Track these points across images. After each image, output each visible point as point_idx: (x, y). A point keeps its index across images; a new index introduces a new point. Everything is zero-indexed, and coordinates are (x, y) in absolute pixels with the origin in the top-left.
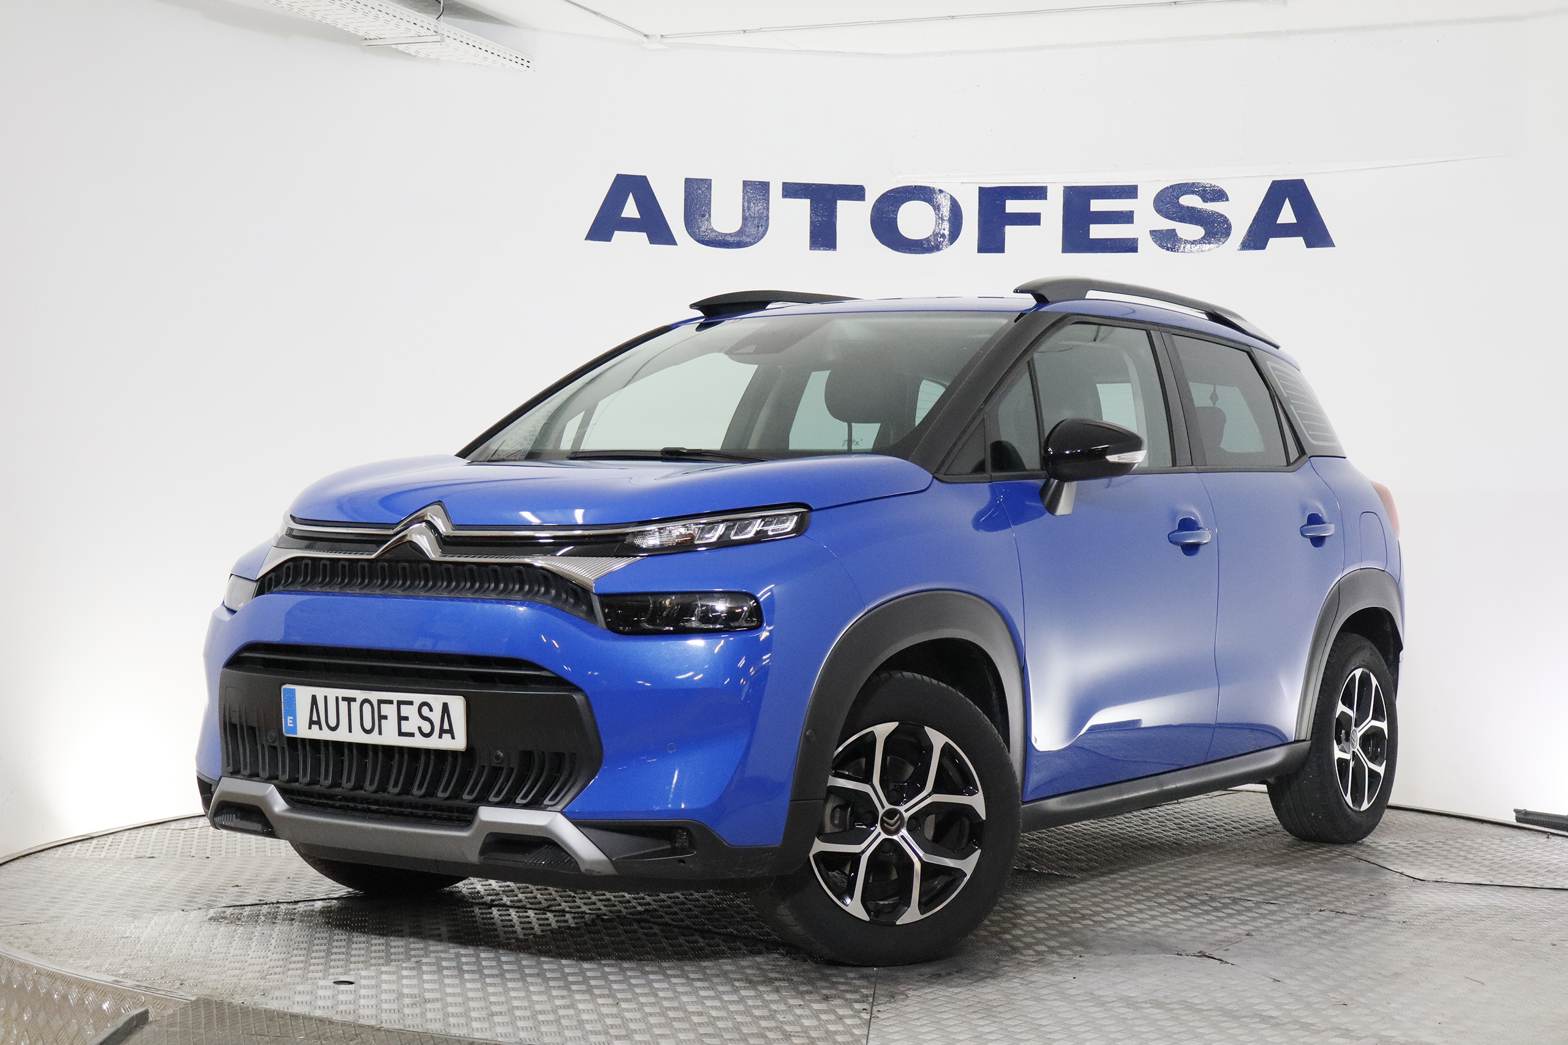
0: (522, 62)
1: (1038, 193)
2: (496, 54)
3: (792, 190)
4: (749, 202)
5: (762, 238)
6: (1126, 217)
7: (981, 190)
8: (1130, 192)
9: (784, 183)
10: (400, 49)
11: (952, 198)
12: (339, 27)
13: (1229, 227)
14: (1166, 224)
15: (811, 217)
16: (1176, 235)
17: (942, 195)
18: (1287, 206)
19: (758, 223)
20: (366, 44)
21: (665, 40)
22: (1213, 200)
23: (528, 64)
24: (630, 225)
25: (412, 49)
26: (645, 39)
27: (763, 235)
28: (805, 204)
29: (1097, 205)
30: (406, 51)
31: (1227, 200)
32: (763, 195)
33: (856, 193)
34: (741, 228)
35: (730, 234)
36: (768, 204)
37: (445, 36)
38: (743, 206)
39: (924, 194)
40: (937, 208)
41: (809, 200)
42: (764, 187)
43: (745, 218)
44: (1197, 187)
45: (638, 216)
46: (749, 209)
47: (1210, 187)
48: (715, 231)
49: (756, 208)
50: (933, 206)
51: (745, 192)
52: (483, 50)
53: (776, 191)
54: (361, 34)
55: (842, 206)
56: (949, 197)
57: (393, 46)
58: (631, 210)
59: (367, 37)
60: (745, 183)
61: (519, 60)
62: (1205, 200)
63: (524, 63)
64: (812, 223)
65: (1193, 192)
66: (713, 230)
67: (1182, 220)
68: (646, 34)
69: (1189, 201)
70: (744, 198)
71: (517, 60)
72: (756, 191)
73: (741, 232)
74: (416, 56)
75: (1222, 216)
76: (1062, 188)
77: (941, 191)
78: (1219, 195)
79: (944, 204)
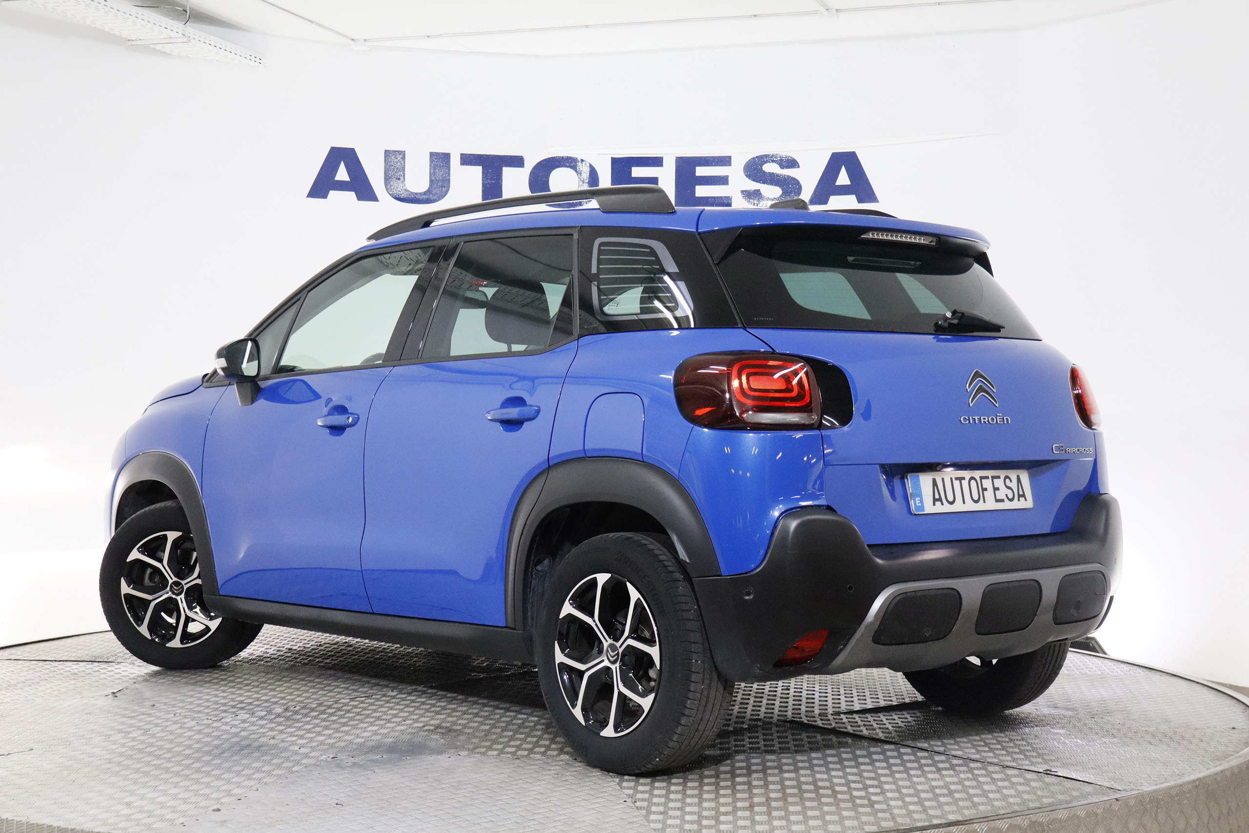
0: (255, 59)
1: (657, 162)
2: (233, 53)
3: (468, 160)
4: (435, 169)
5: (444, 196)
6: (722, 180)
7: (613, 159)
8: (725, 161)
9: (461, 154)
10: (157, 48)
11: (591, 166)
12: (106, 30)
13: (800, 188)
14: (753, 186)
15: (483, 180)
16: (761, 194)
17: (584, 163)
18: (843, 171)
19: (442, 185)
20: (129, 44)
21: (367, 43)
22: (788, 167)
23: (260, 61)
24: (342, 186)
25: (167, 48)
26: (352, 42)
27: (446, 194)
28: (478, 170)
29: (701, 171)
30: (162, 50)
31: (799, 167)
32: (446, 163)
33: (517, 161)
34: (429, 189)
35: (420, 193)
36: (449, 170)
37: (191, 38)
38: (430, 172)
39: (570, 162)
40: (579, 173)
41: (481, 167)
42: (446, 157)
43: (431, 181)
44: (776, 158)
45: (349, 180)
46: (434, 173)
47: (786, 157)
48: (409, 191)
49: (440, 174)
50: (576, 171)
51: (431, 161)
52: (223, 49)
53: (455, 161)
54: (124, 36)
55: (507, 172)
56: (588, 165)
57: (151, 46)
58: (342, 174)
59: (129, 38)
60: (431, 154)
61: (253, 58)
62: (782, 167)
63: (257, 60)
64: (484, 185)
65: (773, 161)
66: (406, 190)
67: (765, 182)
68: (353, 38)
69: (770, 168)
70: (430, 166)
71: (251, 58)
72: (440, 161)
73: (429, 191)
74: (170, 54)
75: (795, 179)
76: (675, 158)
77: (582, 160)
78: (792, 163)
79: (585, 170)
